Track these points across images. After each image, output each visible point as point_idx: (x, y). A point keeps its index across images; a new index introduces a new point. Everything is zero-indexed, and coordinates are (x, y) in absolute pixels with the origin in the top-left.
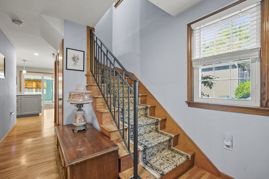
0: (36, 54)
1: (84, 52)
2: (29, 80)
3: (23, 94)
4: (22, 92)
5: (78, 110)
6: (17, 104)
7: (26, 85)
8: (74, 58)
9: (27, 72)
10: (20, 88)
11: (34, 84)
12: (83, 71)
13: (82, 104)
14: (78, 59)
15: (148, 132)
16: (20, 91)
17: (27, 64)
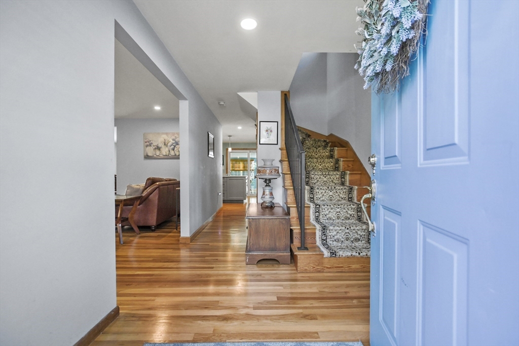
0: (240, 128)
1: (277, 122)
2: (235, 160)
3: (229, 176)
4: (229, 174)
5: (266, 186)
6: (223, 188)
7: (233, 167)
8: (267, 131)
9: (232, 149)
10: (227, 169)
11: (241, 165)
12: (277, 144)
13: (270, 180)
14: (271, 131)
15: (343, 218)
16: (227, 173)
17: (233, 139)
